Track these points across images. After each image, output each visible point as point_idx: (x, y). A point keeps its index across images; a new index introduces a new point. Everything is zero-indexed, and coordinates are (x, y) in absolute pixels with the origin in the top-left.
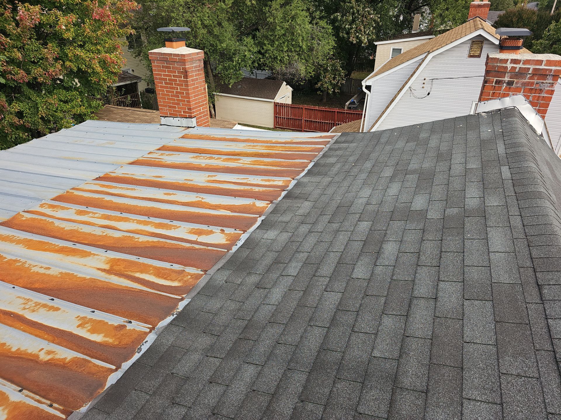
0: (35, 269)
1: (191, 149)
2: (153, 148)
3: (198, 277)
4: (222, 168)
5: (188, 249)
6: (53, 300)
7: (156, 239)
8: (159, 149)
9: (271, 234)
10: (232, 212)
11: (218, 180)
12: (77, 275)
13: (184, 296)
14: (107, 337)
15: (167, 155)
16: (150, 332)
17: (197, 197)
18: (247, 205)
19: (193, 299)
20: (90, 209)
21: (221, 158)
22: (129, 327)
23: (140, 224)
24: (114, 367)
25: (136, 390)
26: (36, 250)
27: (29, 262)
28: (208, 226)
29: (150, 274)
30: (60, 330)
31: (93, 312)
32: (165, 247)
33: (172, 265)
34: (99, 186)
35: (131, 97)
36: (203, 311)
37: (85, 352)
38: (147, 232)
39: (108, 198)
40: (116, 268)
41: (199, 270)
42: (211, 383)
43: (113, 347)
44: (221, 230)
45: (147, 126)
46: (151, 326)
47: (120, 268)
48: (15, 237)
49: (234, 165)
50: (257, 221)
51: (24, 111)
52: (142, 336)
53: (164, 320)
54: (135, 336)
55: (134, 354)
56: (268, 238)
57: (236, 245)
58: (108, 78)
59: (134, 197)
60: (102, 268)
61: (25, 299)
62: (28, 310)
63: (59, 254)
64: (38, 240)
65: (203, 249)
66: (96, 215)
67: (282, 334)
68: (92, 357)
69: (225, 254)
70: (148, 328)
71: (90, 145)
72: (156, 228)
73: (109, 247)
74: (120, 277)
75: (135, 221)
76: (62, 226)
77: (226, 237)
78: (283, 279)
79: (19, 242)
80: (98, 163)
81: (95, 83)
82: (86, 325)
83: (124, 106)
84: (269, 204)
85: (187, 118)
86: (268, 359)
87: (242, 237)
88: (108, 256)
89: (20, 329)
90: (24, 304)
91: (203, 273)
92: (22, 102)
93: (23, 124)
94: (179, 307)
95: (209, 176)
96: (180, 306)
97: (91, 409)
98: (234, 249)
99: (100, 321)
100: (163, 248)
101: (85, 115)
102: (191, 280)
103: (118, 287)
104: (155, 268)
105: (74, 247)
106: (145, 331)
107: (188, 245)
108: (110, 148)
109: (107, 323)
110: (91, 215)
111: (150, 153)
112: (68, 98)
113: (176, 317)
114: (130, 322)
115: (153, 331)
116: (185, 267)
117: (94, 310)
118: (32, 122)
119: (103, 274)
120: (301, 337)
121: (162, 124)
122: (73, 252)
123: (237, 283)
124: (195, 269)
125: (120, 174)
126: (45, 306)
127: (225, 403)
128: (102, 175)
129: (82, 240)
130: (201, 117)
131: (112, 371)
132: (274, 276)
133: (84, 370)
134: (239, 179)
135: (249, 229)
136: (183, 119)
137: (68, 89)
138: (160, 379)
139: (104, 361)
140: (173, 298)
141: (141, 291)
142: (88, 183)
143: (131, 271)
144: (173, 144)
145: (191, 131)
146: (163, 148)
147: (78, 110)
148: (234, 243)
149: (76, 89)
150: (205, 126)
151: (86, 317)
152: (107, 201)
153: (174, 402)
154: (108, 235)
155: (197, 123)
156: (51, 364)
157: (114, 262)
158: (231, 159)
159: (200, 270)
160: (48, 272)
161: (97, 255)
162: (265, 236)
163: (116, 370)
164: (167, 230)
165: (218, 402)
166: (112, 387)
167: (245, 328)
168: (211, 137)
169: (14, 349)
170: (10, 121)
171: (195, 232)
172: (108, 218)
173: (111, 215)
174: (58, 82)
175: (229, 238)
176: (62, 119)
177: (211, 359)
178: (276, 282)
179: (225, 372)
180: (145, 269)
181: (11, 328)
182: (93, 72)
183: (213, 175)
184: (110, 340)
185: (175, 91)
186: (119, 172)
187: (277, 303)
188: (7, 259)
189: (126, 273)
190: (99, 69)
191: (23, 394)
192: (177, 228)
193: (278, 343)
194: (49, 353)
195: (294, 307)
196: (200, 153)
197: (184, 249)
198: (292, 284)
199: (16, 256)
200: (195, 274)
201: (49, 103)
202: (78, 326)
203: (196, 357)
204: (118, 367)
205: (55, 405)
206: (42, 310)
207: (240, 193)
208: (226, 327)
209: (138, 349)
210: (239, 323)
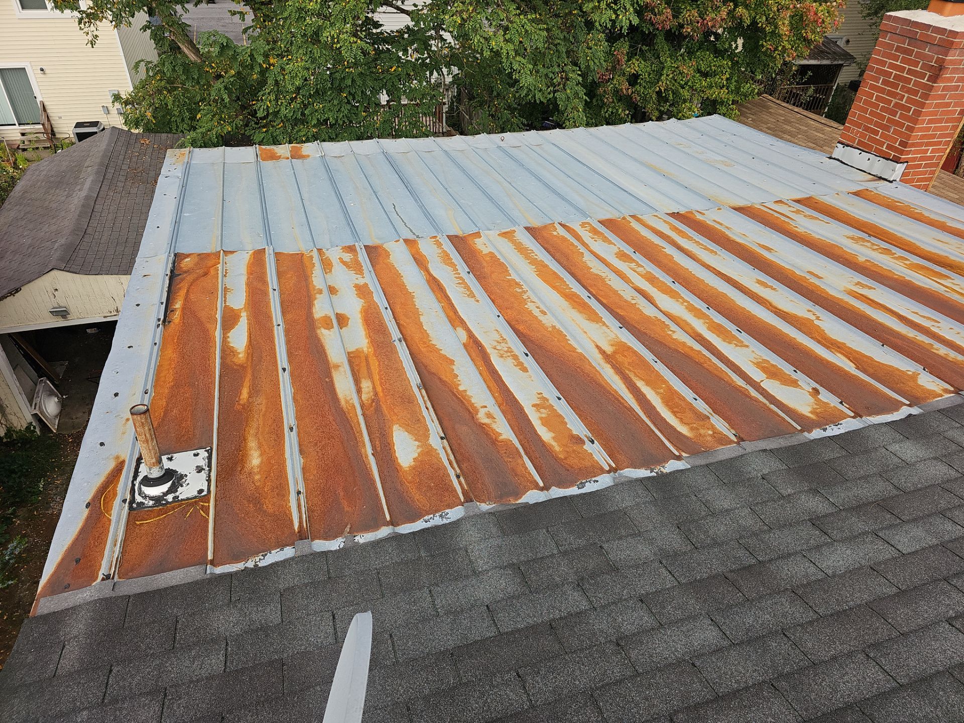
0: (530, 306)
1: (858, 221)
2: (788, 195)
3: (724, 440)
4: (896, 280)
5: (738, 389)
6: (527, 355)
7: (697, 347)
8: (798, 201)
9: (909, 450)
10: (857, 368)
11: (871, 298)
12: (569, 340)
13: (684, 455)
14: (556, 441)
15: (805, 216)
16: (609, 472)
17: (809, 311)
18: (898, 370)
19: (693, 469)
20: (637, 257)
21: (907, 259)
22: (588, 446)
23: (690, 311)
24: (541, 484)
25: (548, 531)
26: (545, 281)
27: (530, 293)
28: (795, 371)
29: (657, 393)
30: (514, 397)
31: (559, 399)
32: (703, 367)
33: (696, 400)
34: (669, 227)
35: (816, 91)
36: (697, 494)
37: (523, 442)
38: (693, 329)
39: (669, 250)
40: (620, 358)
41: (732, 430)
42: (641, 601)
43: (556, 458)
44: (813, 389)
45: (805, 152)
46: (614, 466)
47: (625, 360)
48: (534, 253)
49: (925, 284)
50: (897, 409)
51: (642, 75)
52: (595, 470)
53: (635, 468)
54: (587, 463)
55: (573, 486)
56: (899, 454)
57: (825, 430)
58: (793, 47)
59: (708, 265)
60: (603, 348)
61: (502, 337)
62: (497, 351)
63: (566, 300)
64: (554, 269)
65: (761, 402)
66: (640, 269)
67: (802, 625)
68: (526, 453)
69: (793, 432)
70: (609, 465)
71: (694, 157)
72: (709, 329)
73: (628, 323)
74: (617, 373)
75: (686, 304)
76: (590, 264)
77: (815, 406)
78: (872, 542)
79: (534, 262)
80: (691, 190)
81: (765, 53)
82: (543, 410)
83: (794, 105)
84: (951, 392)
85: (887, 159)
86: (749, 642)
87: (846, 422)
88: (619, 336)
89: (478, 368)
90: (498, 342)
91: (736, 440)
92: (645, 61)
93: (631, 94)
94: (666, 465)
95: (858, 283)
96: (669, 465)
97: (491, 513)
98: (817, 434)
99: (560, 416)
100: (699, 366)
101: (722, 103)
102: (709, 438)
103: (605, 386)
104: (670, 389)
105: (587, 300)
106: (603, 466)
107: (740, 382)
108: (722, 171)
109: (566, 424)
110: (633, 265)
111: (780, 202)
112: (711, 69)
113: (653, 477)
114: (593, 442)
115: (612, 474)
116: (713, 414)
117: (561, 397)
118: (643, 95)
119: (599, 356)
120: (834, 658)
121: (833, 157)
122: (582, 307)
123: (781, 491)
124: (727, 425)
125: (709, 220)
126: (515, 357)
127: (642, 643)
128: (682, 211)
129: (601, 296)
130: (919, 166)
131: (537, 487)
132: (859, 524)
133: (510, 462)
134: (917, 313)
135: (870, 415)
136: (879, 158)
137: (718, 53)
138: (582, 542)
139: (535, 468)
140: (667, 447)
141: (631, 409)
142: (657, 216)
143: (635, 373)
144: (830, 200)
145: (882, 188)
146: (808, 202)
147: (715, 92)
148: (822, 423)
149: (732, 56)
150: (918, 187)
151: (548, 400)
152: (666, 255)
153: (581, 584)
154: (637, 306)
155: (904, 174)
156: (483, 429)
157: (622, 348)
158: (928, 269)
159: (734, 432)
160: (541, 317)
161: (607, 326)
162: (895, 447)
163: (542, 489)
164: (724, 341)
165: (634, 635)
166: (526, 506)
167: (745, 568)
168: (916, 211)
169: (461, 388)
170: (617, 86)
171: (767, 368)
172: (651, 279)
173: (658, 278)
174: (712, 39)
175: (818, 411)
176: (685, 101)
177: (663, 570)
178: (856, 537)
179: (670, 605)
180: (655, 381)
181: (471, 362)
182: (773, 32)
183: (867, 286)
184: (557, 448)
185: (894, 101)
186: (710, 217)
187: (830, 572)
188: (510, 278)
189: (627, 372)
190: (784, 28)
191: (442, 443)
192: (741, 346)
193: (784, 634)
194: (489, 415)
195: (859, 602)
196: (870, 235)
197: (730, 385)
198: (885, 562)
199: (522, 278)
200: (721, 433)
201: (680, 71)
202: (534, 406)
203: (645, 551)
204: (546, 488)
205: (462, 479)
206: (510, 361)
207: (899, 342)
208: (715, 543)
209: (581, 483)
210: (741, 553)
